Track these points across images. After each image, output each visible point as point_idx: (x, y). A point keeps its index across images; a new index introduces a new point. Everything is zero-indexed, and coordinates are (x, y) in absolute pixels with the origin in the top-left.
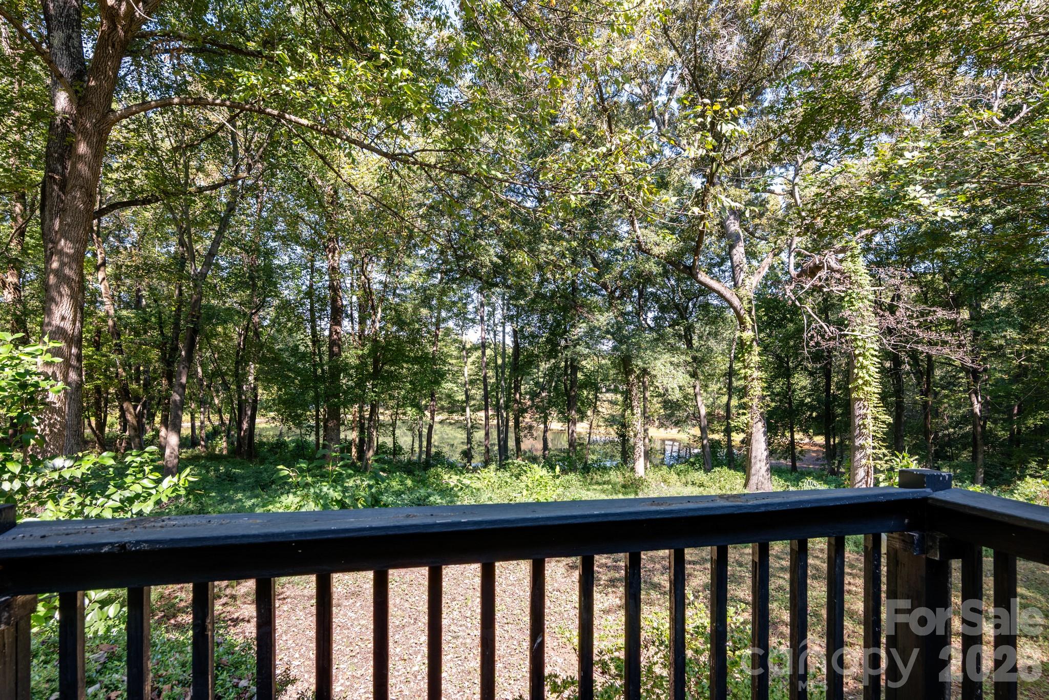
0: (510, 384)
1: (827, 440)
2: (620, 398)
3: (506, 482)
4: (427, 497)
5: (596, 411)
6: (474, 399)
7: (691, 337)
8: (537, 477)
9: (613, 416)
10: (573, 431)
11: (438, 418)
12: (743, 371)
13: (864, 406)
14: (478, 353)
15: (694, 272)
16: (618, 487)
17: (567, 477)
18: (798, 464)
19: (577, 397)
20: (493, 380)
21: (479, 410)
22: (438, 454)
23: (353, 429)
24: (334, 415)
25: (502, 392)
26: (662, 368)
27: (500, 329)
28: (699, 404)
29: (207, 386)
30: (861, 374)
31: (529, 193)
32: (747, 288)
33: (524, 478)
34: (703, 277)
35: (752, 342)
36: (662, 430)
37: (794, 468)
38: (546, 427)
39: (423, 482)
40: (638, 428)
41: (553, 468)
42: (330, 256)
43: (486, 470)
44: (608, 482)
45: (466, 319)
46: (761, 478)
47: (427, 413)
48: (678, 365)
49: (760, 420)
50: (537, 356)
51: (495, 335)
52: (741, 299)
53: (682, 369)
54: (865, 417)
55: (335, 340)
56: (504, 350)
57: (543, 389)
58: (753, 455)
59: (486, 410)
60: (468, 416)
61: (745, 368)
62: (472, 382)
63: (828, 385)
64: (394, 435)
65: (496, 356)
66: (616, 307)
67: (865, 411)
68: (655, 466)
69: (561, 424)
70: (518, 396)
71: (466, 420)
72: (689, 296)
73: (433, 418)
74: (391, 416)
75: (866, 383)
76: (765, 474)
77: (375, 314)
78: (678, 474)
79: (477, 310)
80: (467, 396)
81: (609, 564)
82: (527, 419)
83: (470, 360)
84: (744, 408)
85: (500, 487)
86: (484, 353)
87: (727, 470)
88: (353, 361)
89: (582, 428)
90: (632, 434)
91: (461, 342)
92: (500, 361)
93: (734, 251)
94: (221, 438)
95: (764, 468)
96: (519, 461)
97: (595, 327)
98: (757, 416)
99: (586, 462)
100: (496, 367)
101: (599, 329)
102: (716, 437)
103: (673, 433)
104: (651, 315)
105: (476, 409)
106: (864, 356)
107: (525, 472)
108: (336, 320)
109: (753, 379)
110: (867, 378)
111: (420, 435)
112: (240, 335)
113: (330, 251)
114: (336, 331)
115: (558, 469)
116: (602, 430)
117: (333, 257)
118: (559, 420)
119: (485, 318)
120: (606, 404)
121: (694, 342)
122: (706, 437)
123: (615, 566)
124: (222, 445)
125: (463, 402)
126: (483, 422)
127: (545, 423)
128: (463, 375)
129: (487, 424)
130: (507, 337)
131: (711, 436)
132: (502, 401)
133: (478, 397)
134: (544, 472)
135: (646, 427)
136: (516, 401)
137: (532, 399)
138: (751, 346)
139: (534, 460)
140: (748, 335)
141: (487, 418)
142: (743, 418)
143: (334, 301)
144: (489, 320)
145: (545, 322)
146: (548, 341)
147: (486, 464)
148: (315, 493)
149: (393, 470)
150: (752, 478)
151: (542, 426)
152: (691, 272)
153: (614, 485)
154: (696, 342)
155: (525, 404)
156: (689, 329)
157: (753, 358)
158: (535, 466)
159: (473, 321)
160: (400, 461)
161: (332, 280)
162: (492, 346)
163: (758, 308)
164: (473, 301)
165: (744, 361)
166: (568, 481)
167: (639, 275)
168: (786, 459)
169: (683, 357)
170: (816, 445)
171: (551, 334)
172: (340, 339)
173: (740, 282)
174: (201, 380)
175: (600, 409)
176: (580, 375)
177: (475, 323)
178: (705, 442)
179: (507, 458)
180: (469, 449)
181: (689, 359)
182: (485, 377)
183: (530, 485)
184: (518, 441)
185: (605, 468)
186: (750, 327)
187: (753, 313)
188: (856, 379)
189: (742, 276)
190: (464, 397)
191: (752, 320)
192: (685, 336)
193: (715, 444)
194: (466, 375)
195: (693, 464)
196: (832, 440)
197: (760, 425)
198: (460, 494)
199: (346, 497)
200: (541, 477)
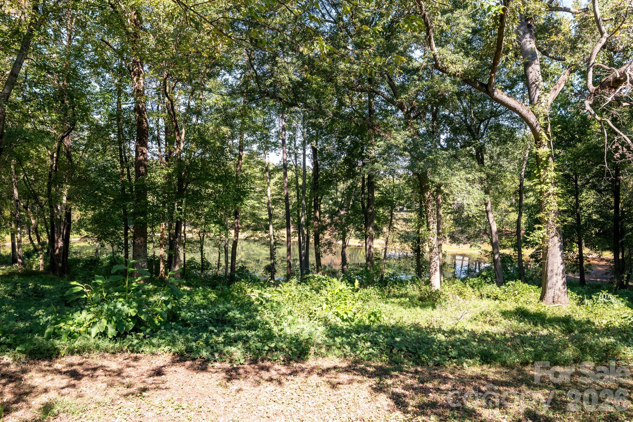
0: (311, 202)
1: (616, 256)
2: (414, 215)
3: (307, 296)
4: (226, 313)
5: (391, 227)
6: (277, 217)
7: (483, 157)
8: (337, 291)
9: (408, 233)
10: (370, 247)
11: (242, 236)
12: (539, 187)
14: (280, 175)
15: (490, 90)
16: (416, 300)
17: (365, 290)
18: (586, 278)
19: (374, 215)
20: (294, 200)
21: (282, 227)
22: (243, 268)
23: (161, 246)
24: (141, 233)
25: (303, 211)
26: (458, 183)
27: (300, 152)
28: (491, 221)
29: (24, 207)
31: (327, 17)
32: (543, 104)
33: (323, 292)
34: (499, 94)
35: (548, 158)
36: (454, 245)
37: (582, 282)
38: (344, 242)
39: (224, 296)
40: (434, 243)
41: (352, 282)
42: (135, 79)
43: (288, 284)
44: (405, 295)
45: (268, 142)
46: (557, 292)
47: (233, 232)
48: (473, 181)
49: (556, 235)
50: (336, 176)
51: (296, 157)
52: (537, 116)
53: (478, 186)
55: (141, 161)
56: (305, 171)
57: (341, 207)
58: (550, 268)
59: (288, 227)
60: (271, 233)
61: (540, 183)
62: (275, 202)
63: (617, 201)
64: (202, 251)
65: (297, 177)
66: (412, 126)
68: (449, 279)
69: (359, 240)
70: (318, 214)
71: (269, 236)
72: (481, 117)
73: (237, 235)
74: (199, 233)
76: (562, 288)
77: (180, 134)
78: (472, 287)
79: (278, 134)
80: (270, 215)
81: (416, 386)
82: (327, 236)
83: (273, 181)
84: (540, 223)
85: (300, 301)
86: (285, 174)
87: (521, 284)
88: (160, 180)
89: (378, 244)
90: (427, 249)
91: (264, 164)
92: (300, 182)
93: (530, 69)
94: (38, 256)
95: (561, 282)
96: (319, 275)
97: (393, 145)
98: (553, 231)
99: (382, 276)
100: (298, 187)
101: (397, 147)
102: (507, 252)
103: (465, 248)
104: (443, 137)
105: (278, 228)
107: (325, 285)
108: (142, 142)
109: (549, 194)
111: (226, 252)
112: (52, 157)
113: (135, 75)
114: (142, 152)
115: (357, 283)
116: (398, 245)
117: (137, 80)
118: (357, 236)
119: (287, 142)
120: (401, 222)
121: (485, 161)
122: (498, 252)
123: (421, 388)
124: (39, 262)
125: (266, 220)
126: (285, 239)
127: (343, 239)
128: (267, 195)
129: (289, 241)
130: (307, 159)
131: (502, 251)
132: (303, 219)
133: (281, 216)
134: (343, 286)
135: (440, 242)
136: (316, 218)
137: (331, 217)
138: (547, 162)
139: (333, 274)
140: (544, 151)
141: (289, 235)
142: (539, 232)
143: (140, 123)
144: (290, 143)
145: (344, 144)
146: (346, 161)
147: (288, 278)
148: (109, 310)
149: (198, 284)
150: (548, 291)
151: (340, 242)
152: (487, 89)
153: (411, 298)
154: (487, 162)
155: (325, 221)
156: (481, 150)
157: (549, 173)
158: (335, 280)
159: (275, 144)
160: (206, 276)
161: (138, 103)
162: (294, 168)
163: (554, 124)
164: (275, 126)
165: (540, 176)
166: (367, 294)
167: (435, 95)
168: (573, 272)
169: (478, 174)
170: (603, 260)
171: (349, 155)
172: (146, 160)
173: (536, 99)
174: (17, 201)
175: (395, 226)
176: (376, 194)
177: (277, 146)
178: (497, 257)
179: (308, 272)
180: (273, 265)
181: (484, 176)
182: (287, 197)
183: (330, 299)
184: (318, 257)
185: (401, 282)
186: (546, 144)
187: (549, 130)
189: (538, 93)
190: (267, 217)
191: (548, 136)
192: (477, 155)
193: (506, 259)
194: (269, 194)
195: (485, 277)
196: (621, 254)
197: (556, 239)
198: (259, 308)
199: (142, 313)
200: (341, 291)
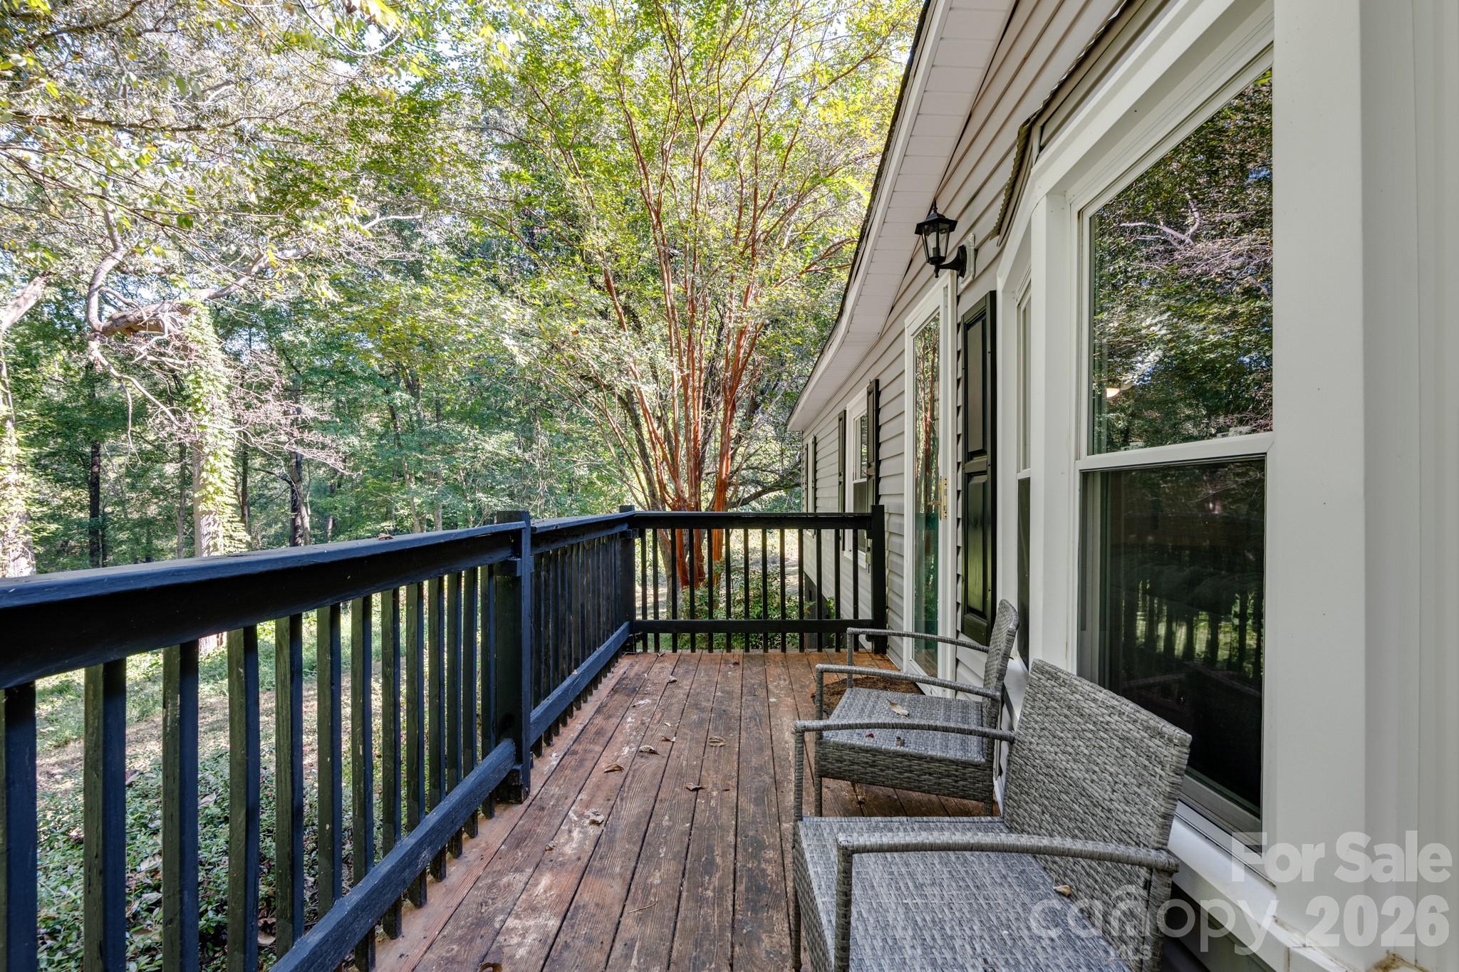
13: (215, 521)
30: (211, 479)
49: (23, 555)
54: (215, 535)
67: (215, 528)
75: (218, 491)
98: (17, 548)
106: (215, 455)
110: (219, 484)
157: (7, 449)
188: (204, 486)
197: (24, 561)
